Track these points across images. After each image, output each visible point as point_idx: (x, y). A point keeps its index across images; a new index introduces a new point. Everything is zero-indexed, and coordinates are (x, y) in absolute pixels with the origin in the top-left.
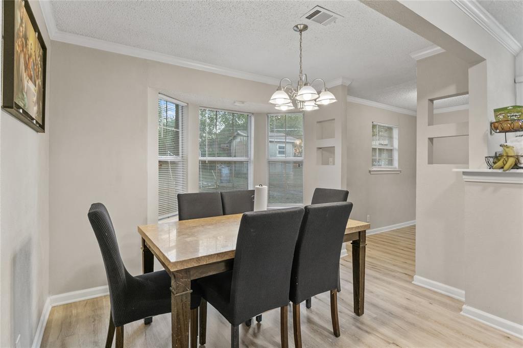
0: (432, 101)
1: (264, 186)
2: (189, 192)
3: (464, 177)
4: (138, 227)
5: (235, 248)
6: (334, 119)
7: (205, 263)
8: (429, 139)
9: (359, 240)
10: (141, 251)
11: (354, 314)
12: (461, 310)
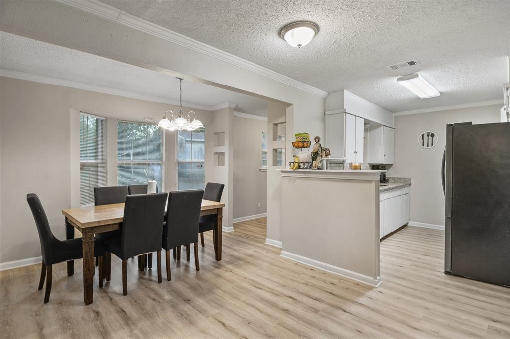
0: (276, 125)
1: (154, 181)
2: (108, 186)
3: (282, 174)
4: (63, 211)
5: (123, 217)
6: (224, 132)
7: (103, 224)
8: (274, 149)
9: (217, 214)
10: (64, 228)
11: (215, 261)
12: (280, 254)
